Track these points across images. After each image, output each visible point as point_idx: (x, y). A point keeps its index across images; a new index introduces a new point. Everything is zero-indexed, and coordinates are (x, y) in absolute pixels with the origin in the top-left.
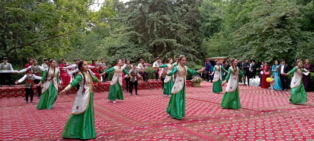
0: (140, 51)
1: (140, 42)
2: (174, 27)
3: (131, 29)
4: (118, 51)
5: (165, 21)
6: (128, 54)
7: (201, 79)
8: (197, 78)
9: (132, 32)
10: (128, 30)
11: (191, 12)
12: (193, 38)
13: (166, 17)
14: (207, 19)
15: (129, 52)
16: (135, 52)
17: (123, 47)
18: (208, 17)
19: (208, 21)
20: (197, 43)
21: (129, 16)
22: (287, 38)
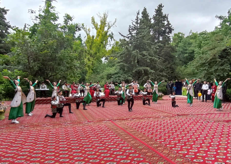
0: (126, 76)
2: (150, 59)
3: (121, 62)
4: (112, 76)
5: (144, 55)
6: (119, 78)
7: (163, 94)
8: (160, 94)
10: (119, 62)
11: (167, 48)
12: (169, 66)
13: (144, 52)
14: (186, 52)
15: (119, 77)
17: (116, 74)
18: (186, 50)
19: (186, 53)
20: (171, 69)
21: (121, 53)
22: (227, 65)
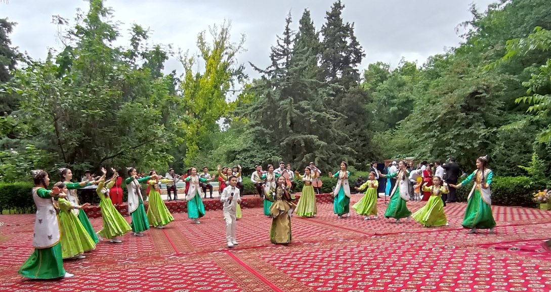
0: (267, 155)
1: (268, 141)
2: (316, 117)
3: (257, 124)
4: (238, 156)
5: (303, 110)
6: (251, 159)
9: (257, 128)
10: (253, 126)
11: (352, 94)
12: (356, 131)
13: (303, 104)
15: (252, 156)
16: (260, 156)
17: (245, 150)
18: (393, 97)
19: (393, 105)
20: (362, 139)
21: (254, 106)
